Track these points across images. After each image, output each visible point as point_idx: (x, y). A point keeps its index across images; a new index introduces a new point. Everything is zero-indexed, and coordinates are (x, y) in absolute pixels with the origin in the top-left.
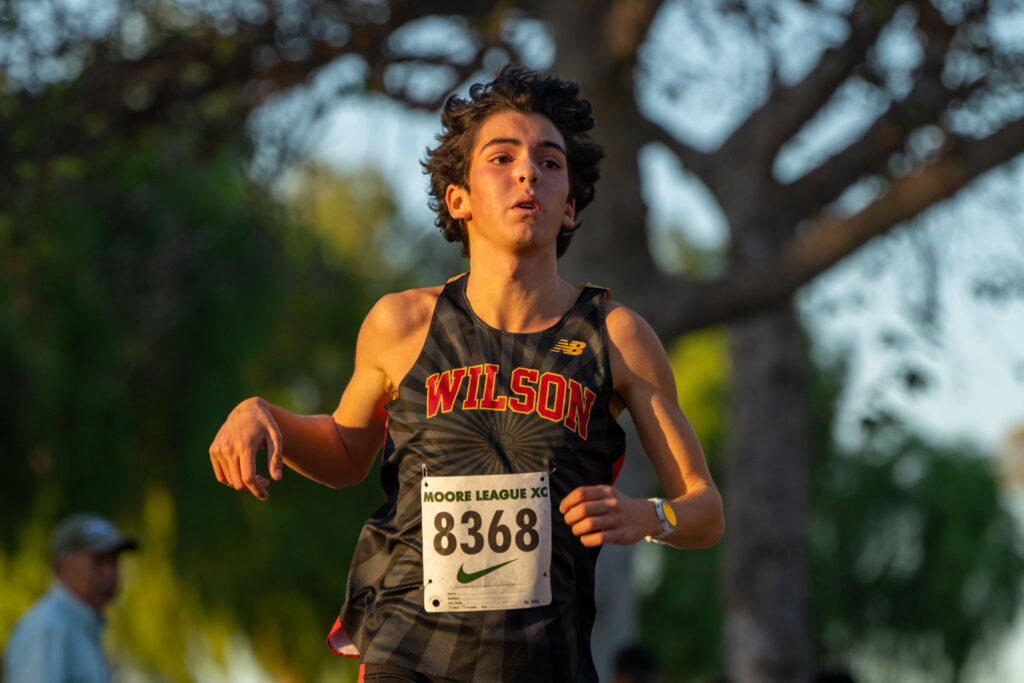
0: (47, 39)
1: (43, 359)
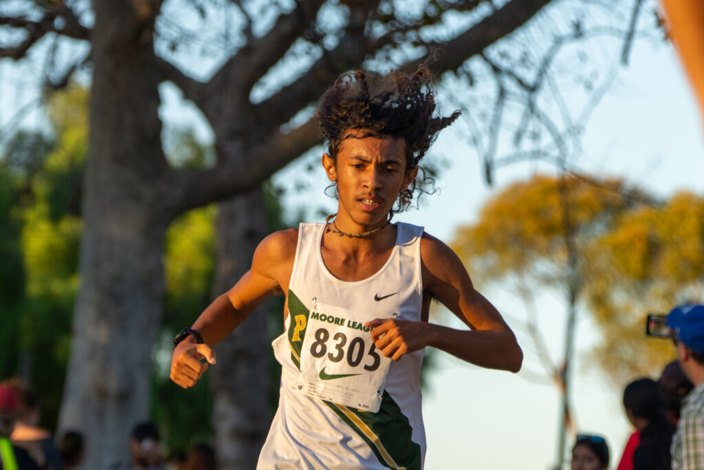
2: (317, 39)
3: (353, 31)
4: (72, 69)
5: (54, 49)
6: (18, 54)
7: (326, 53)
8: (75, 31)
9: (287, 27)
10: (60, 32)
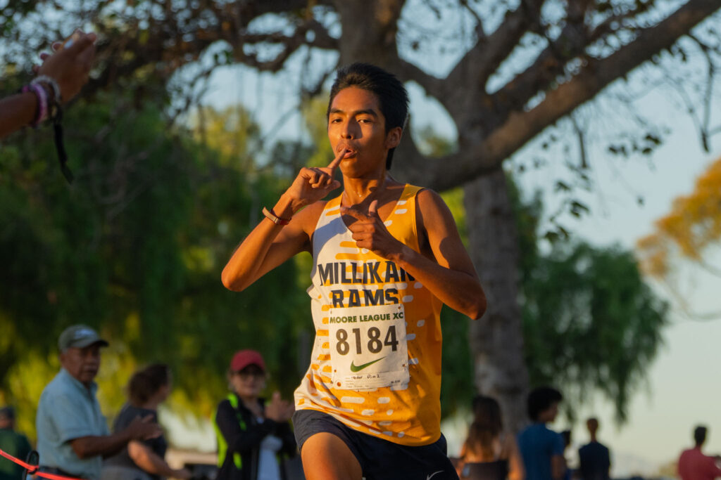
0: (34, 43)
1: (52, 237)
2: (542, 30)
3: (574, 20)
4: (326, 76)
5: (308, 60)
6: (276, 66)
7: (551, 43)
8: (325, 42)
9: (514, 23)
10: (311, 45)
